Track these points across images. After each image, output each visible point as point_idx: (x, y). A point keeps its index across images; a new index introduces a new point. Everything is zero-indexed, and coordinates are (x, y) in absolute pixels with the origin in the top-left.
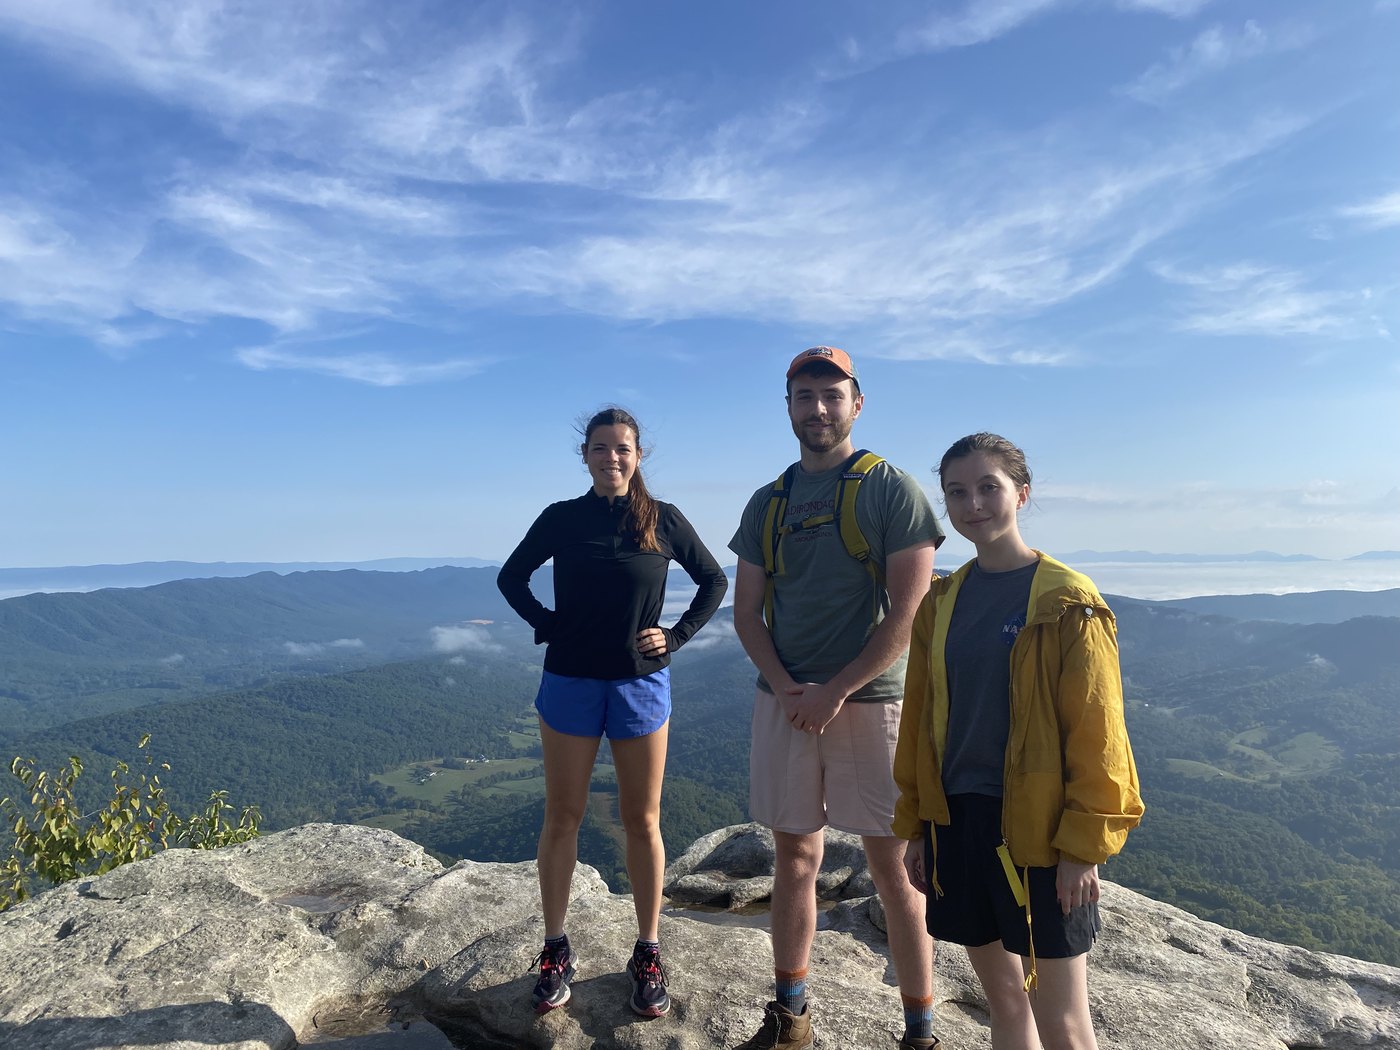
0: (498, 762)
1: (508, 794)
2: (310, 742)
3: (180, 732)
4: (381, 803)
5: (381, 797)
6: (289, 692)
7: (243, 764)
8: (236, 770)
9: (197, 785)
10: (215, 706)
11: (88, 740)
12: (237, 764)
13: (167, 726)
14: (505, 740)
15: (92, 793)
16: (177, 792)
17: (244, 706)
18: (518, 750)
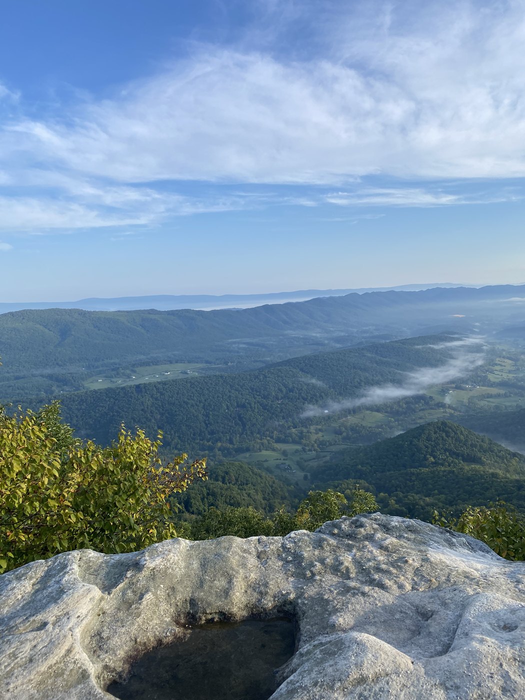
0: (484, 388)
1: (494, 404)
2: (390, 373)
3: (333, 365)
4: (427, 403)
5: (427, 401)
6: (376, 349)
7: (362, 381)
8: (359, 383)
9: (343, 389)
10: (345, 354)
11: (298, 366)
12: (359, 381)
13: (328, 362)
14: (486, 377)
15: (303, 389)
16: (336, 391)
17: (357, 354)
18: (494, 382)
